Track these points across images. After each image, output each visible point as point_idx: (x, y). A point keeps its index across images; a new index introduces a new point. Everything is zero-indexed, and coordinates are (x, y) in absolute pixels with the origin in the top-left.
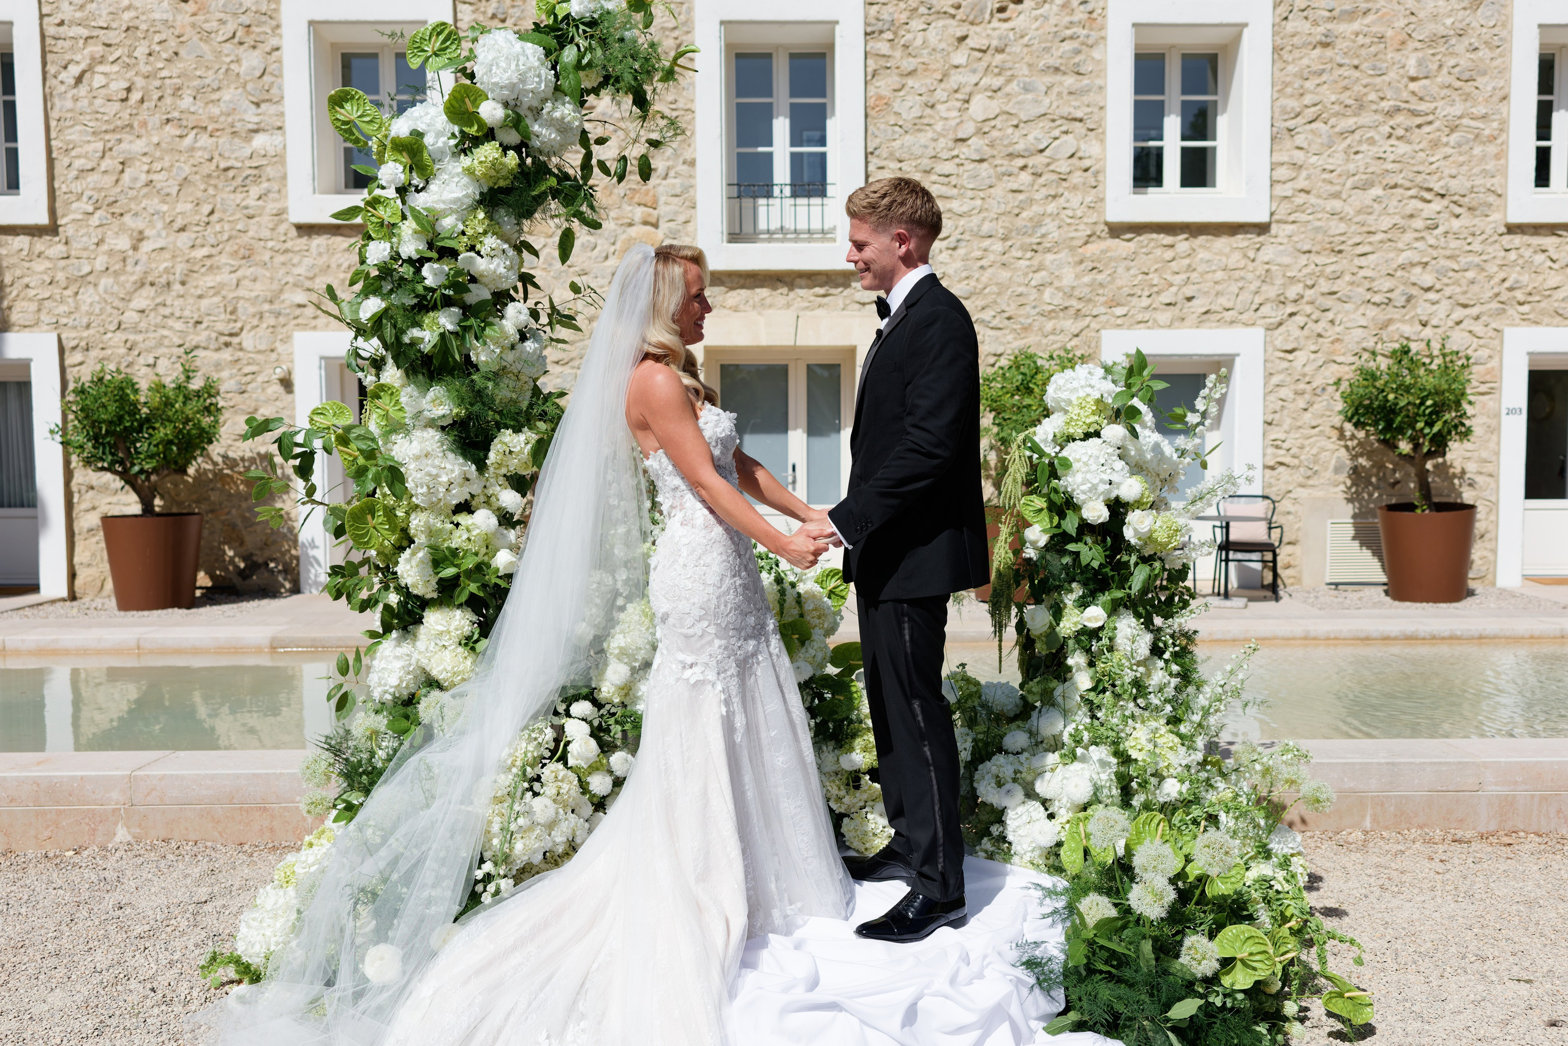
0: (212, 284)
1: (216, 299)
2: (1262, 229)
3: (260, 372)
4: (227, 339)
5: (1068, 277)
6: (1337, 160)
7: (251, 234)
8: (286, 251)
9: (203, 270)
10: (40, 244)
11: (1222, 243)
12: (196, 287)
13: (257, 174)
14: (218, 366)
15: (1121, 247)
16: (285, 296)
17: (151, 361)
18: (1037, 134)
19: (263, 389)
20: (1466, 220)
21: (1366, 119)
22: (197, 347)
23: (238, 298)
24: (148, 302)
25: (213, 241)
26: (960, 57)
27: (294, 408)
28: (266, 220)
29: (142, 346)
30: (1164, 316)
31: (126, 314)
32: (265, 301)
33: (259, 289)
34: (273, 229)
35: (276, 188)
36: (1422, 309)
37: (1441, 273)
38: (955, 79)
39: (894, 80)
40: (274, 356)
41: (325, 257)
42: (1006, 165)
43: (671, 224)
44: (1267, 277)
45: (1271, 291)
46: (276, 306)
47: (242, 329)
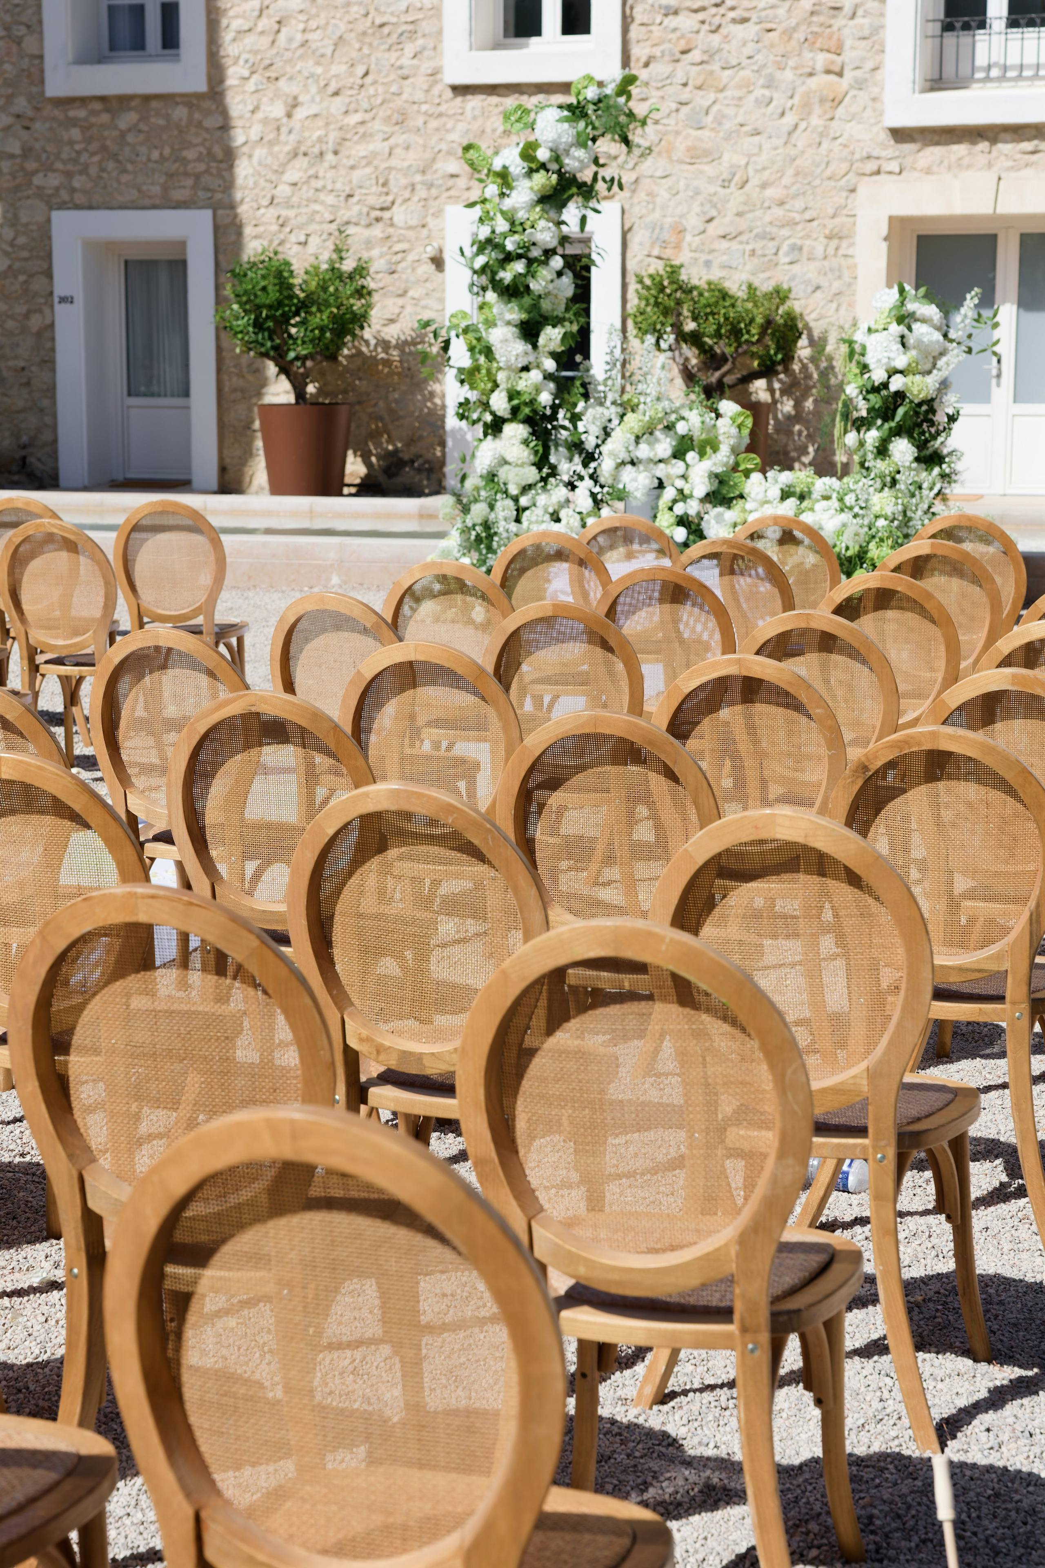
0: (363, 154)
1: (368, 170)
3: (411, 250)
4: (378, 213)
7: (405, 96)
8: (440, 115)
9: (356, 138)
12: (348, 157)
13: (413, 30)
14: (369, 244)
16: (438, 165)
17: (302, 239)
19: (414, 269)
22: (347, 223)
23: (390, 169)
24: (301, 174)
25: (365, 105)
27: (443, 291)
28: (421, 81)
29: (293, 222)
31: (280, 188)
32: (417, 171)
33: (413, 158)
34: (427, 91)
35: (431, 45)
40: (425, 232)
41: (480, 121)
43: (858, 73)
46: (428, 177)
47: (393, 203)
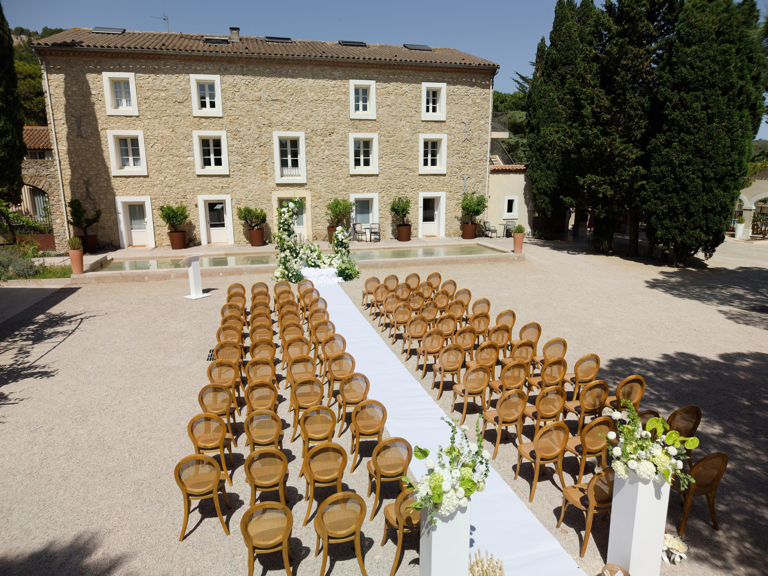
0: (180, 186)
1: (181, 189)
2: (377, 175)
3: (191, 203)
5: (344, 184)
6: (390, 163)
7: (188, 177)
8: (196, 181)
9: (179, 184)
10: (145, 179)
11: (370, 178)
12: (177, 187)
13: (189, 165)
15: (353, 179)
16: (195, 188)
18: (337, 158)
19: (192, 207)
20: (412, 173)
21: (395, 155)
23: (186, 189)
25: (180, 178)
26: (323, 143)
27: (198, 210)
28: (191, 174)
30: (361, 191)
31: (164, 192)
32: (191, 189)
33: (190, 187)
34: (192, 176)
35: (192, 168)
36: (405, 189)
37: (408, 183)
38: (322, 147)
39: (311, 147)
40: (194, 200)
41: (203, 181)
42: (332, 163)
43: (270, 175)
44: (379, 184)
45: (379, 186)
46: (194, 190)
47: (187, 195)
